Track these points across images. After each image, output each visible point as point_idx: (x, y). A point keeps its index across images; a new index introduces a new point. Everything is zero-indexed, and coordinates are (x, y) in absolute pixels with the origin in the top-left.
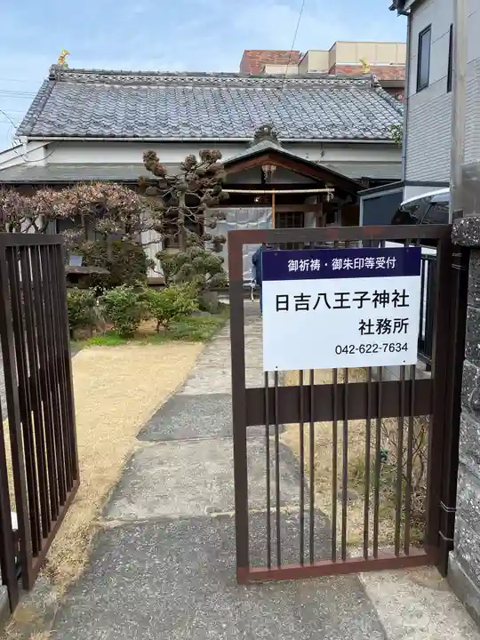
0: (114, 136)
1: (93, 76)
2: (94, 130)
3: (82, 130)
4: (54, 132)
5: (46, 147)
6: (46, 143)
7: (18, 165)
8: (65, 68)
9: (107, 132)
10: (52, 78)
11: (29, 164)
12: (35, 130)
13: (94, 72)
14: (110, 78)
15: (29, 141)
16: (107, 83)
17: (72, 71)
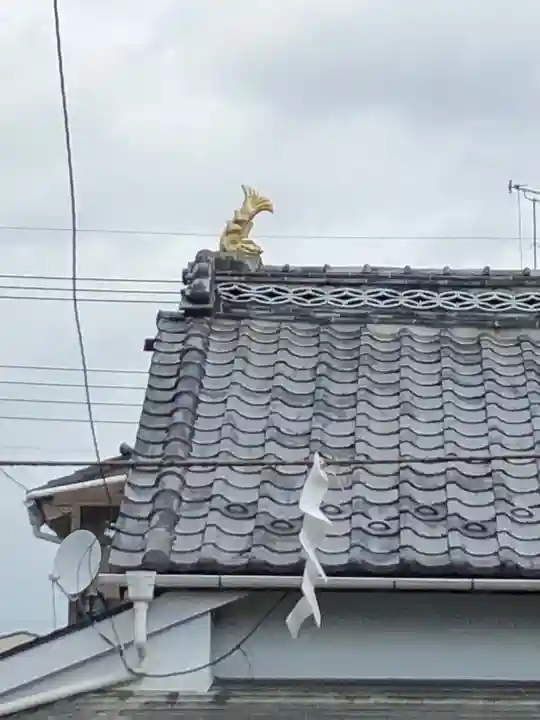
0: (517, 572)
1: (365, 296)
2: (426, 545)
3: (375, 545)
4: (261, 555)
5: (218, 617)
6: (217, 603)
7: (101, 691)
8: (252, 268)
9: (480, 551)
10: (197, 308)
11: (145, 686)
12: (180, 544)
13: (370, 278)
14: (438, 300)
15: (159, 591)
16: (424, 322)
17: (284, 276)
